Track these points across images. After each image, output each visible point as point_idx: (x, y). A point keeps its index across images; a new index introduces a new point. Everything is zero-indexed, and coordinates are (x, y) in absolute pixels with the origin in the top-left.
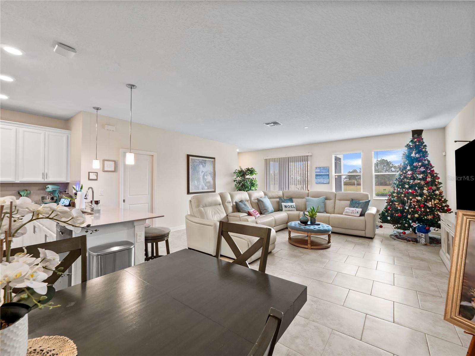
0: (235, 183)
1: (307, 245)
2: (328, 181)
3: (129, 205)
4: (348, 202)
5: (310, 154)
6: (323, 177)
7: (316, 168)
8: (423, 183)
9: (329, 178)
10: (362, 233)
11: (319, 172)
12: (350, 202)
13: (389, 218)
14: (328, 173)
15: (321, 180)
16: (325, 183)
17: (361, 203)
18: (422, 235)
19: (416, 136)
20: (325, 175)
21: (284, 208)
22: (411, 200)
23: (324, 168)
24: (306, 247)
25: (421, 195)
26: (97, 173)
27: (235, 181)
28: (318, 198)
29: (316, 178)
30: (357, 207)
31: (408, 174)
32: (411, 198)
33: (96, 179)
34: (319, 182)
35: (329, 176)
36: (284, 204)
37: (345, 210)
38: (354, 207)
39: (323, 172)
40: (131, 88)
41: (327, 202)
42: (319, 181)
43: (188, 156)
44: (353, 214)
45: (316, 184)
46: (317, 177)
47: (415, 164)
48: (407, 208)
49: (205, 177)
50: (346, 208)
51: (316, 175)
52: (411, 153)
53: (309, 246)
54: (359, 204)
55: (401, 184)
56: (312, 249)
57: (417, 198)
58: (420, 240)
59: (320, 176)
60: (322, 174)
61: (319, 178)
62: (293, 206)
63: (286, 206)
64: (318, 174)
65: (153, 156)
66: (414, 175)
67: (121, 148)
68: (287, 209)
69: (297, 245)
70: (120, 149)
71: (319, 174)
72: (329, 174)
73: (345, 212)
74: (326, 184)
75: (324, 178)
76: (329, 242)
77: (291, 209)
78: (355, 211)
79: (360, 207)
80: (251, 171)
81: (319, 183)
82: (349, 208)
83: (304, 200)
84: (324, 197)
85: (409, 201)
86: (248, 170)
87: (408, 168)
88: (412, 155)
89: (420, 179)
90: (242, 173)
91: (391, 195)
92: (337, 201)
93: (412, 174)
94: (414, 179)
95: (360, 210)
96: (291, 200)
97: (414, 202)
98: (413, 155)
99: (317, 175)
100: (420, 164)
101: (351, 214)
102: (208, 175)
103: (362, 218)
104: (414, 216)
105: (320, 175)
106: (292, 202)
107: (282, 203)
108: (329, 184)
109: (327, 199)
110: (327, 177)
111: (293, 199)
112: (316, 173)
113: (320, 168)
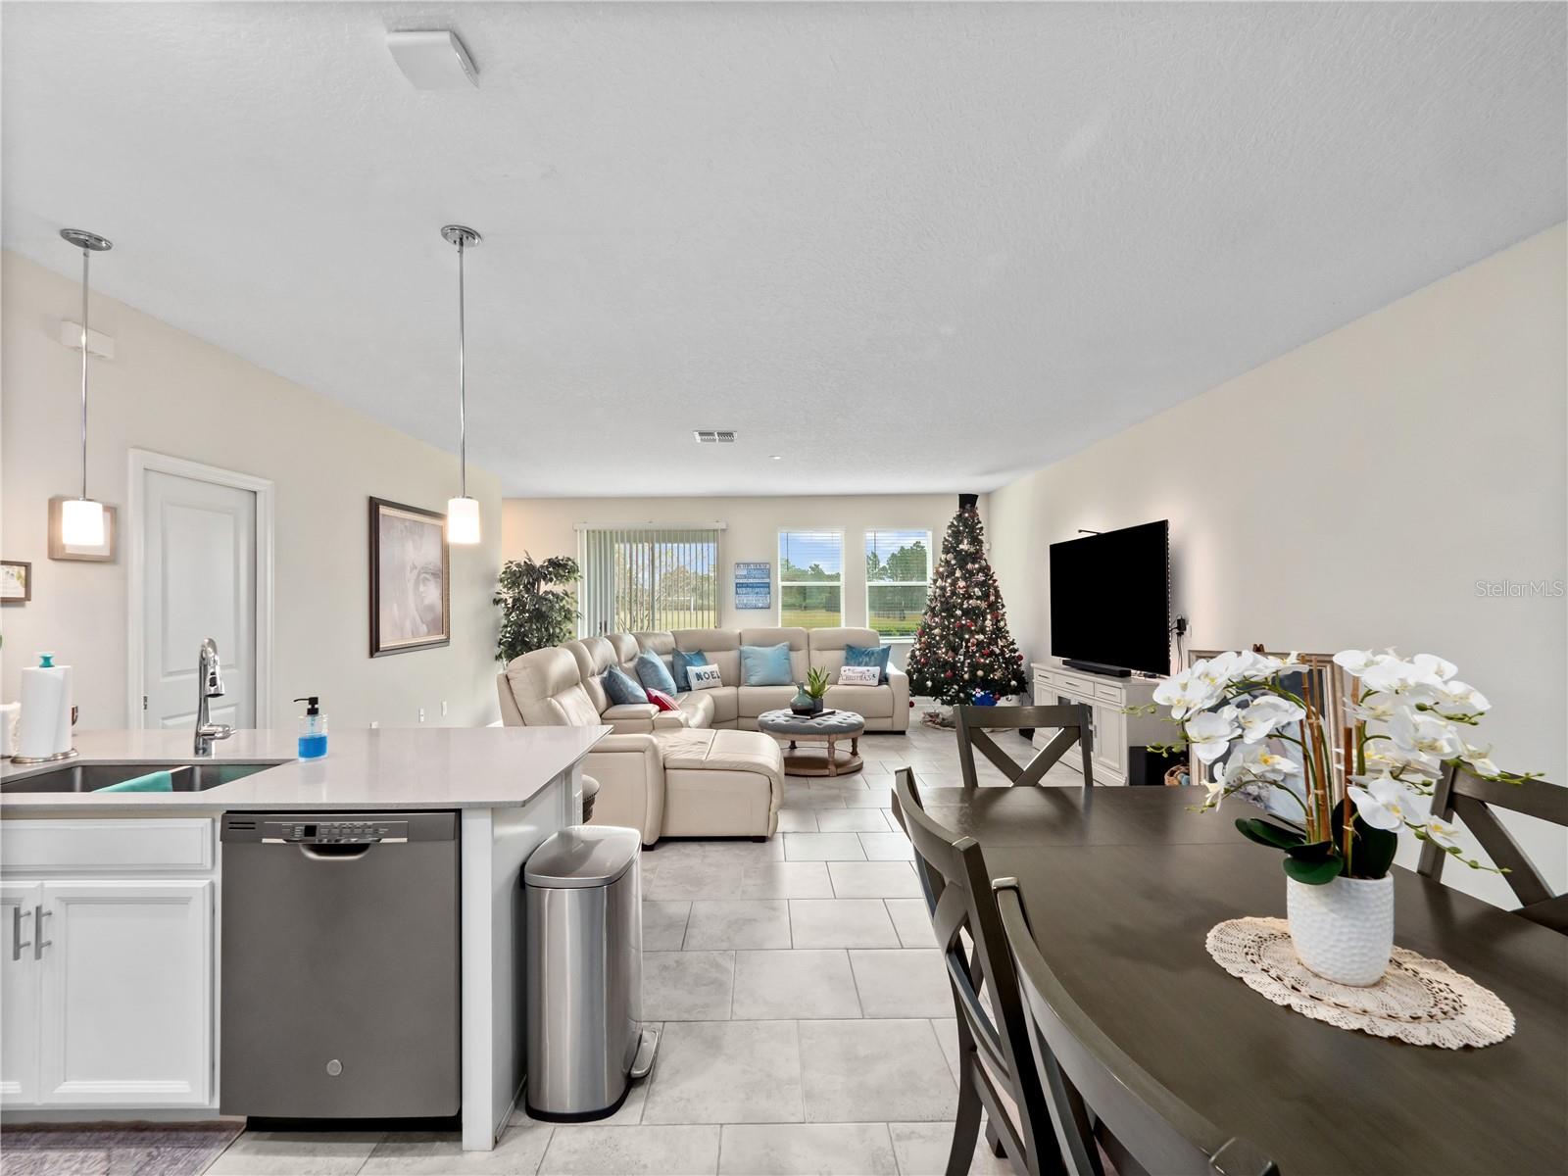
0: (501, 610)
1: (826, 768)
2: (767, 600)
3: (164, 719)
4: (841, 654)
5: (721, 526)
6: (757, 590)
7: (738, 564)
8: (984, 605)
9: (768, 593)
10: (885, 725)
11: (745, 577)
12: (847, 654)
13: (929, 683)
14: (767, 580)
15: (751, 598)
16: (760, 605)
17: (873, 654)
19: (968, 506)
20: (759, 585)
21: (693, 682)
22: (968, 641)
23: (757, 566)
24: (827, 772)
25: (982, 631)
26: (27, 566)
27: (496, 602)
28: (772, 645)
29: (737, 593)
30: (866, 665)
31: (958, 587)
32: (967, 636)
33: (23, 596)
34: (745, 605)
35: (769, 587)
36: (692, 670)
37: (842, 672)
38: (859, 665)
39: (755, 578)
40: (461, 244)
41: (793, 654)
42: (745, 602)
43: (374, 505)
44: (864, 682)
45: (737, 608)
46: (740, 590)
47: (970, 566)
48: (962, 658)
49: (422, 588)
50: (844, 668)
51: (737, 584)
52: (961, 542)
53: (832, 768)
54: (870, 654)
55: (948, 608)
56: (838, 775)
57: (977, 637)
60: (751, 581)
61: (744, 592)
62: (715, 675)
63: (699, 677)
64: (741, 581)
65: (255, 493)
66: (970, 590)
67: (135, 447)
68: (704, 683)
69: (802, 772)
70: (132, 453)
71: (745, 581)
72: (769, 583)
73: (844, 677)
74: (763, 608)
75: (757, 593)
76: (854, 753)
77: (712, 682)
78: (867, 674)
79: (872, 663)
80: (560, 568)
81: (746, 607)
82: (849, 668)
83: (733, 654)
84: (787, 643)
85: (964, 644)
86: (554, 563)
87: (958, 574)
88: (961, 547)
89: (978, 598)
90: (526, 576)
91: (925, 631)
92: (814, 653)
93: (967, 587)
94: (970, 597)
95: (876, 670)
96: (699, 654)
97: (973, 645)
98: (964, 546)
99: (738, 586)
100: (977, 566)
101: (859, 682)
102: (428, 580)
103: (885, 687)
104: (977, 676)
105: (747, 586)
106: (706, 663)
107: (688, 668)
108: (769, 608)
109: (792, 648)
110: (767, 590)
111: (706, 654)
112: (736, 578)
113: (748, 564)
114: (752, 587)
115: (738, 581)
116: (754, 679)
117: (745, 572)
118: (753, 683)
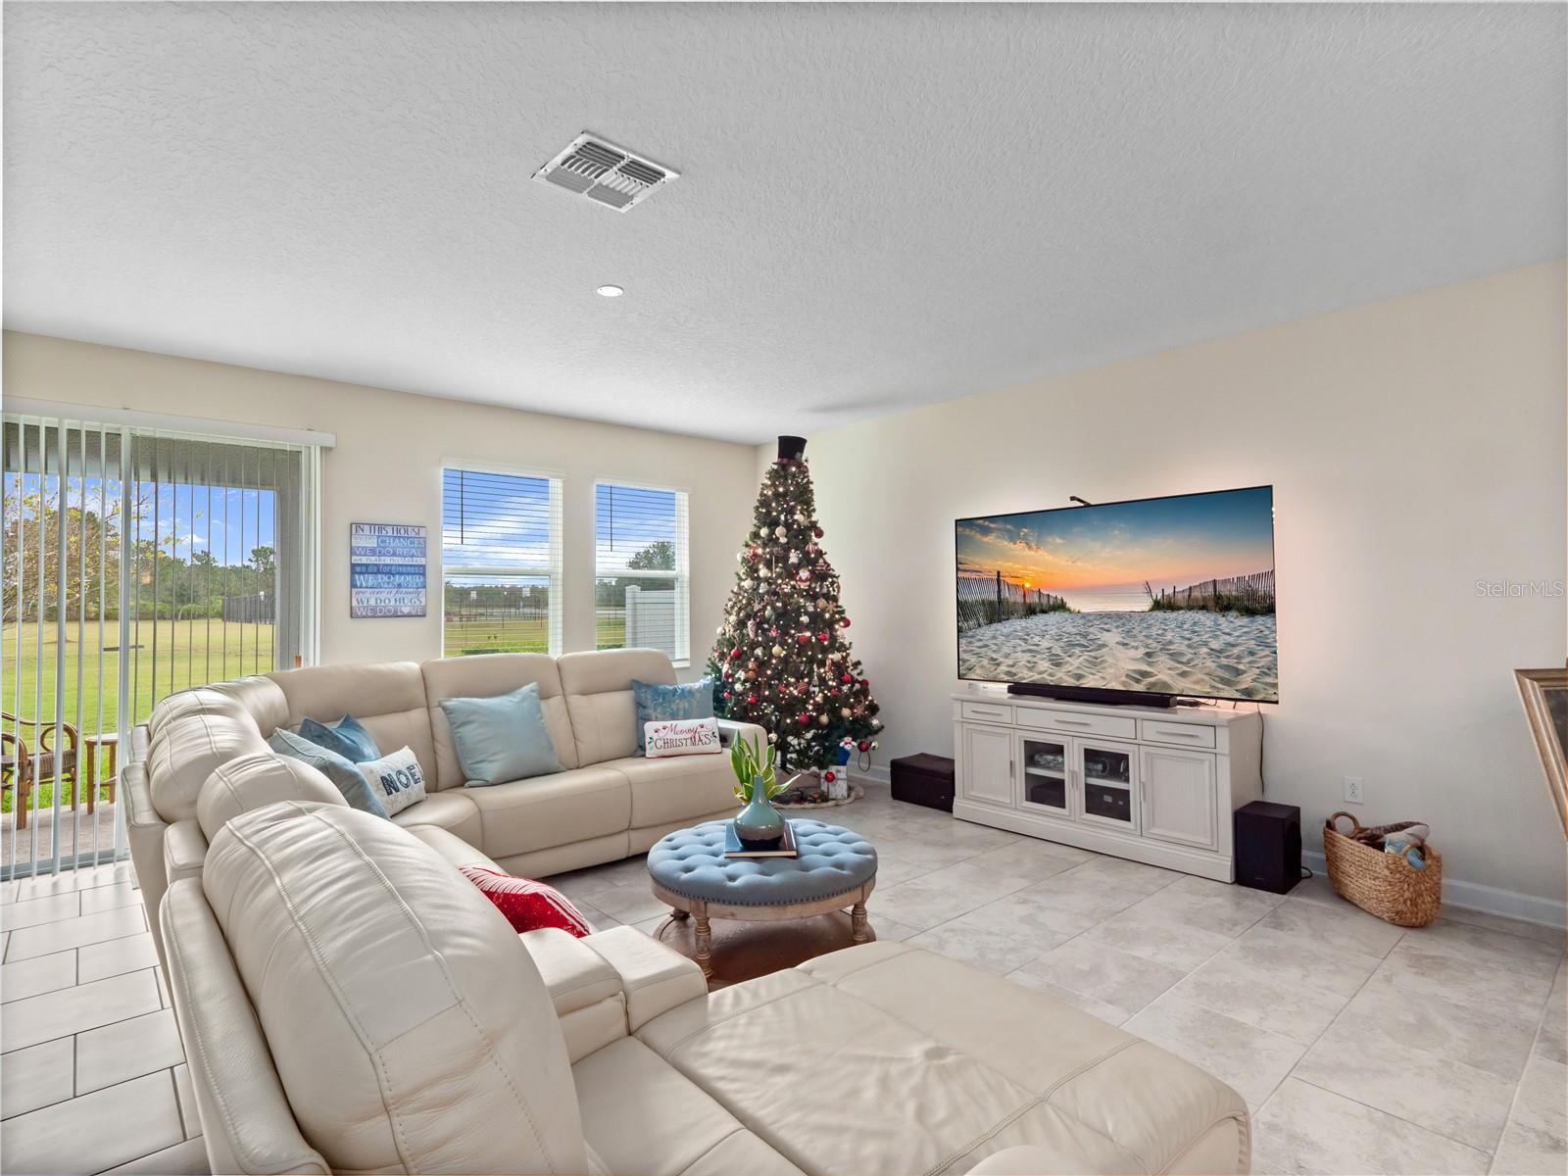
2: (423, 600)
6: (398, 579)
7: (356, 527)
9: (425, 587)
11: (373, 552)
12: (637, 698)
14: (423, 561)
15: (387, 598)
16: (406, 610)
18: (838, 771)
20: (404, 570)
22: (820, 663)
23: (401, 530)
28: (505, 692)
29: (353, 585)
31: (801, 580)
32: (820, 656)
34: (373, 609)
35: (424, 574)
38: (674, 717)
39: (394, 554)
42: (372, 602)
44: (700, 748)
45: (355, 616)
46: (359, 579)
47: (808, 548)
48: (817, 690)
51: (353, 566)
52: (794, 509)
55: (786, 613)
58: (832, 789)
59: (378, 572)
60: (388, 560)
61: (370, 585)
64: (364, 560)
66: (813, 583)
71: (373, 560)
72: (424, 566)
73: (660, 743)
74: (409, 616)
75: (399, 586)
78: (702, 731)
81: (375, 614)
82: (668, 723)
84: (532, 685)
85: (816, 668)
89: (824, 596)
92: (576, 700)
94: (816, 595)
95: (713, 724)
97: (828, 669)
99: (355, 569)
101: (693, 749)
105: (378, 570)
108: (424, 616)
109: (544, 695)
110: (418, 579)
111: (362, 722)
112: (352, 552)
113: (381, 527)
114: (390, 573)
115: (356, 559)
116: (491, 770)
117: (373, 543)
118: (490, 778)
